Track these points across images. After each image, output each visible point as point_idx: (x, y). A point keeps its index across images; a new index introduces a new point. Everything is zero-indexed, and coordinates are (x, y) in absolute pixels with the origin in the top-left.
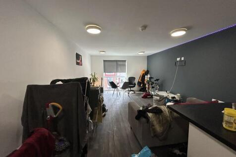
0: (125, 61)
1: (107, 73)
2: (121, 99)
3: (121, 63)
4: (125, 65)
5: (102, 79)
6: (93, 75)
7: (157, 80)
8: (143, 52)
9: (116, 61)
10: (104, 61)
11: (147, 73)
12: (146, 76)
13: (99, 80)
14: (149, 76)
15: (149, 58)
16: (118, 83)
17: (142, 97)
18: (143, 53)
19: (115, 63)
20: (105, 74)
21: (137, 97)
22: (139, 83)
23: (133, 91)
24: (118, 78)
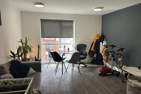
0: (72, 22)
1: (45, 39)
2: (69, 78)
3: (67, 24)
4: (72, 28)
5: (39, 47)
6: (24, 41)
7: (122, 49)
8: (102, 8)
9: (60, 21)
10: (42, 21)
11: (102, 38)
12: (101, 43)
13: (35, 50)
14: (105, 43)
15: (105, 18)
16: (64, 55)
17: (100, 75)
18: (100, 10)
19: (58, 25)
20: (44, 40)
21: (91, 74)
22: (91, 53)
23: (82, 63)
24: (63, 46)
